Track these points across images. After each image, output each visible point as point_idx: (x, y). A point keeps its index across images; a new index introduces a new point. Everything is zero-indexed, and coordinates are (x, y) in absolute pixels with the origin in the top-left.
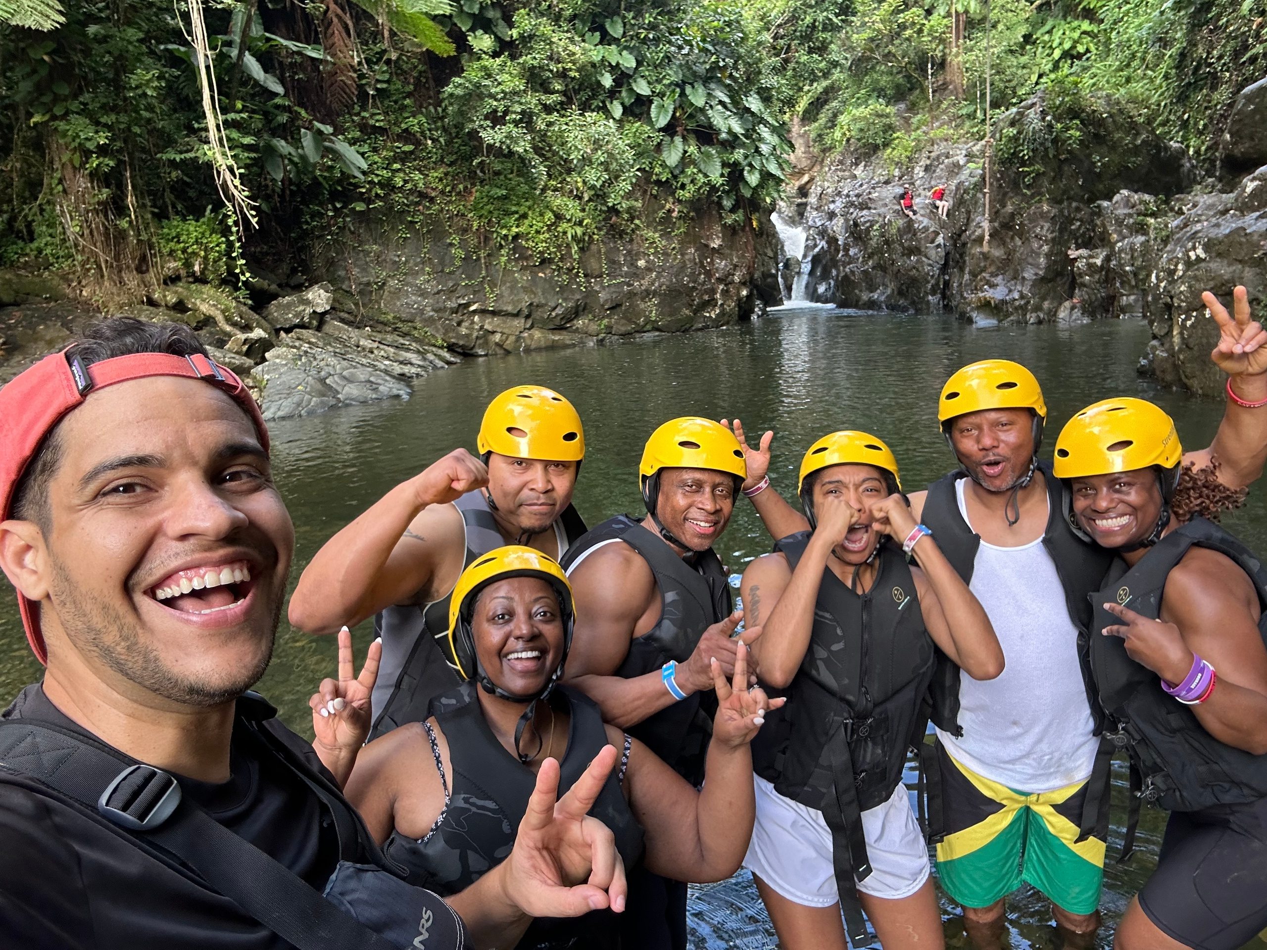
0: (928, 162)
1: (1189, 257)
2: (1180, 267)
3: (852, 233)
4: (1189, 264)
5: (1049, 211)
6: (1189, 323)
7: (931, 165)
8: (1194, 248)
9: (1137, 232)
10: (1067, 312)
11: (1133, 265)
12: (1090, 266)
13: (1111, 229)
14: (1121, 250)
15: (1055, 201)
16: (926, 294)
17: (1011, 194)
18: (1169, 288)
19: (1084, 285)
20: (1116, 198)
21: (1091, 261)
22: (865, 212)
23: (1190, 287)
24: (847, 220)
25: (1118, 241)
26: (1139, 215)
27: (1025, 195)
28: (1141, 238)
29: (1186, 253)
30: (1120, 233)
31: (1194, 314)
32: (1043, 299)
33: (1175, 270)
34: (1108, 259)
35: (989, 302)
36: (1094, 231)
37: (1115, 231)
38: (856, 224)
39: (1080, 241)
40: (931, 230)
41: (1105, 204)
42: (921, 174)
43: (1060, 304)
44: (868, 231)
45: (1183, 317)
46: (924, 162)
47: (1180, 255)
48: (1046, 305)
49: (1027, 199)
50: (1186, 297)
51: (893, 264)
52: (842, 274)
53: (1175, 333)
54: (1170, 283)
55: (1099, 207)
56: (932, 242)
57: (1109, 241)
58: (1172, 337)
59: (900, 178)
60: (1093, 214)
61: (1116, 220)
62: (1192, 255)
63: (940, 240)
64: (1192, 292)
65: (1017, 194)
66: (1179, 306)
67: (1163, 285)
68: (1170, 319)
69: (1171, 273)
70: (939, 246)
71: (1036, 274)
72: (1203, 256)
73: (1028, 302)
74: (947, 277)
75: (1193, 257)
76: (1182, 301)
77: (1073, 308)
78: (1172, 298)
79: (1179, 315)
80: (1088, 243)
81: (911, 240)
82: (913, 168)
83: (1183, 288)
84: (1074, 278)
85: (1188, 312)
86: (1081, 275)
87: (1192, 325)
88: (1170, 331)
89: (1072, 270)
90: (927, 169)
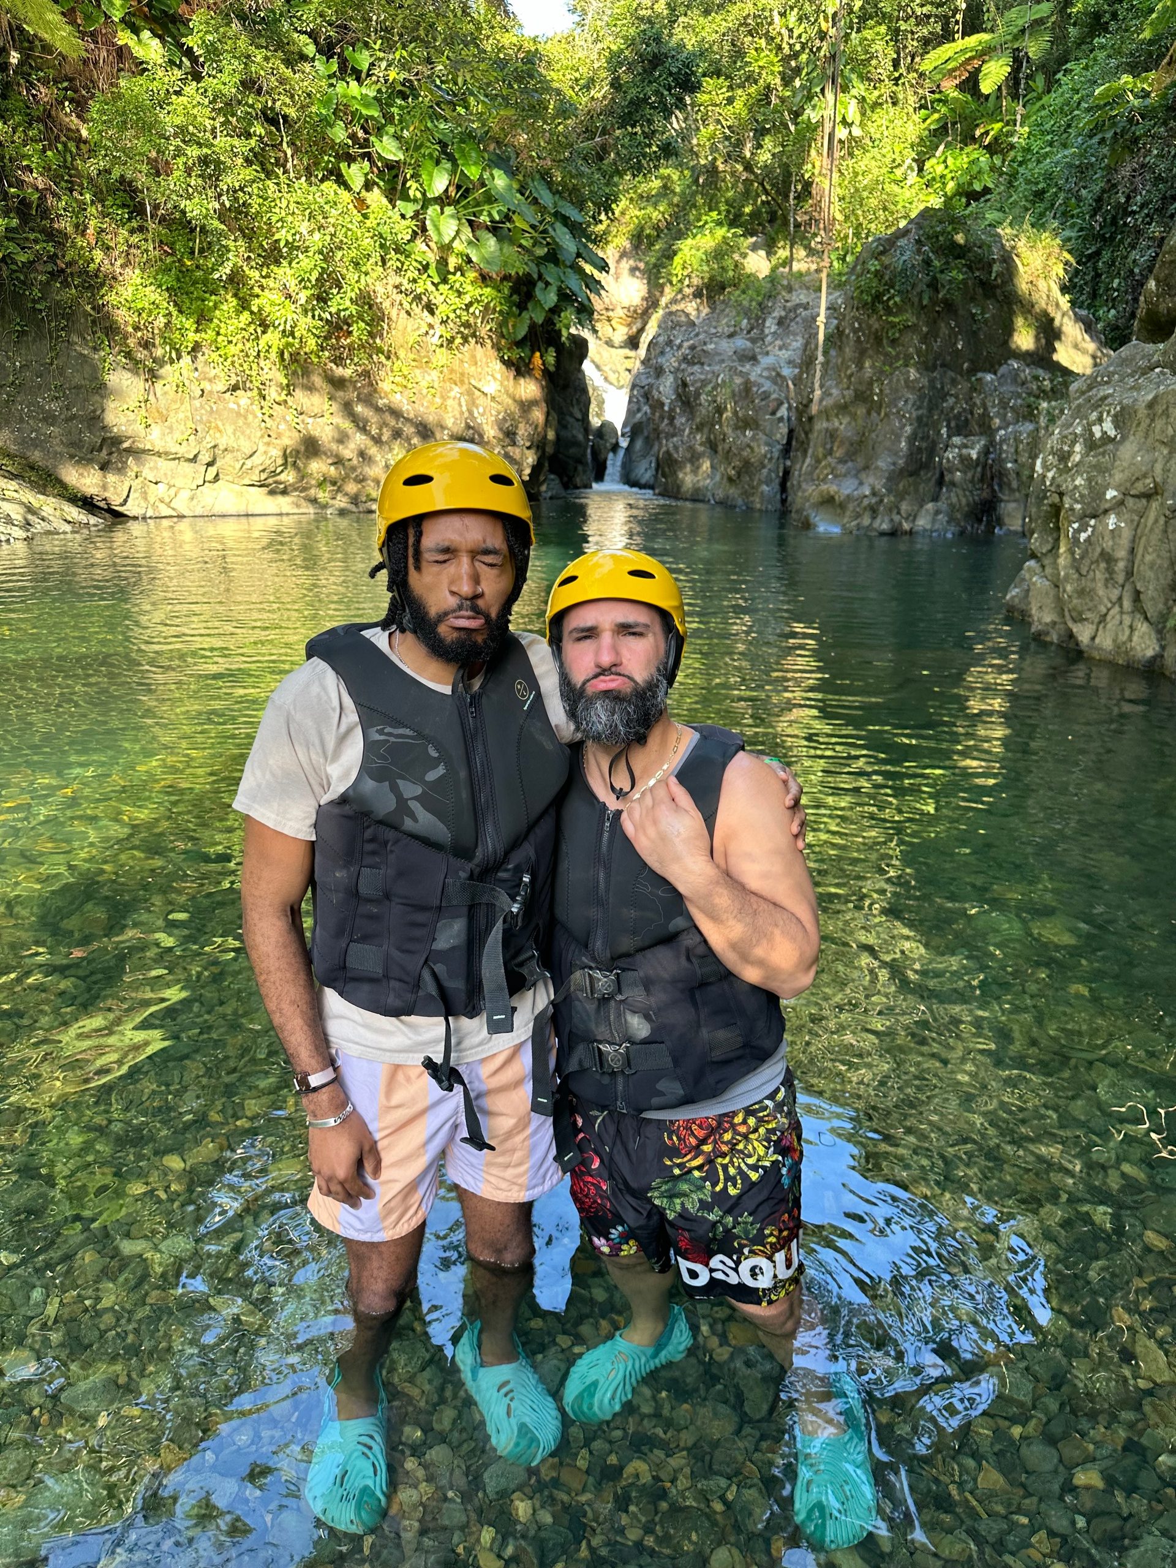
0: (783, 313)
1: (1092, 434)
2: (1078, 448)
3: (679, 396)
4: (1091, 445)
5: (916, 380)
6: (1083, 536)
7: (786, 317)
8: (1100, 420)
9: (1025, 418)
10: (929, 518)
11: (1016, 461)
12: (965, 460)
13: (993, 412)
14: (1002, 441)
15: (927, 367)
16: (760, 482)
17: (870, 352)
18: (1059, 480)
19: (953, 484)
20: (1003, 370)
21: (964, 451)
22: (697, 368)
23: (1089, 480)
24: (676, 379)
25: (1000, 428)
26: (1029, 394)
27: (887, 355)
28: (1029, 427)
29: (1088, 430)
30: (1003, 418)
31: (1092, 522)
32: (901, 497)
33: (1070, 454)
34: (986, 452)
35: (833, 498)
36: (972, 413)
37: (998, 414)
38: (685, 385)
39: (953, 424)
40: (774, 396)
41: (989, 377)
42: (774, 328)
43: (921, 506)
44: (697, 395)
45: (1076, 526)
46: (778, 313)
47: (1079, 430)
48: (904, 507)
49: (890, 360)
50: (1082, 496)
51: (724, 440)
52: (664, 449)
53: (1062, 550)
54: (1060, 472)
55: (979, 380)
56: (773, 413)
57: (990, 427)
58: (1057, 556)
59: (749, 332)
60: (973, 389)
61: (1001, 401)
62: (1097, 431)
63: (783, 412)
64: (1090, 487)
65: (878, 352)
66: (1072, 509)
67: (1050, 475)
68: (1058, 528)
69: (1064, 457)
70: (781, 419)
71: (894, 464)
72: (1112, 433)
73: (881, 501)
74: (788, 463)
75: (1098, 435)
76: (1077, 502)
77: (937, 512)
78: (1061, 495)
79: (1070, 522)
80: (961, 428)
81: (747, 408)
82: (764, 320)
83: (1079, 481)
84: (942, 475)
85: (1083, 517)
86: (951, 471)
87: (1088, 540)
88: (1056, 546)
89: (941, 462)
90: (780, 322)
